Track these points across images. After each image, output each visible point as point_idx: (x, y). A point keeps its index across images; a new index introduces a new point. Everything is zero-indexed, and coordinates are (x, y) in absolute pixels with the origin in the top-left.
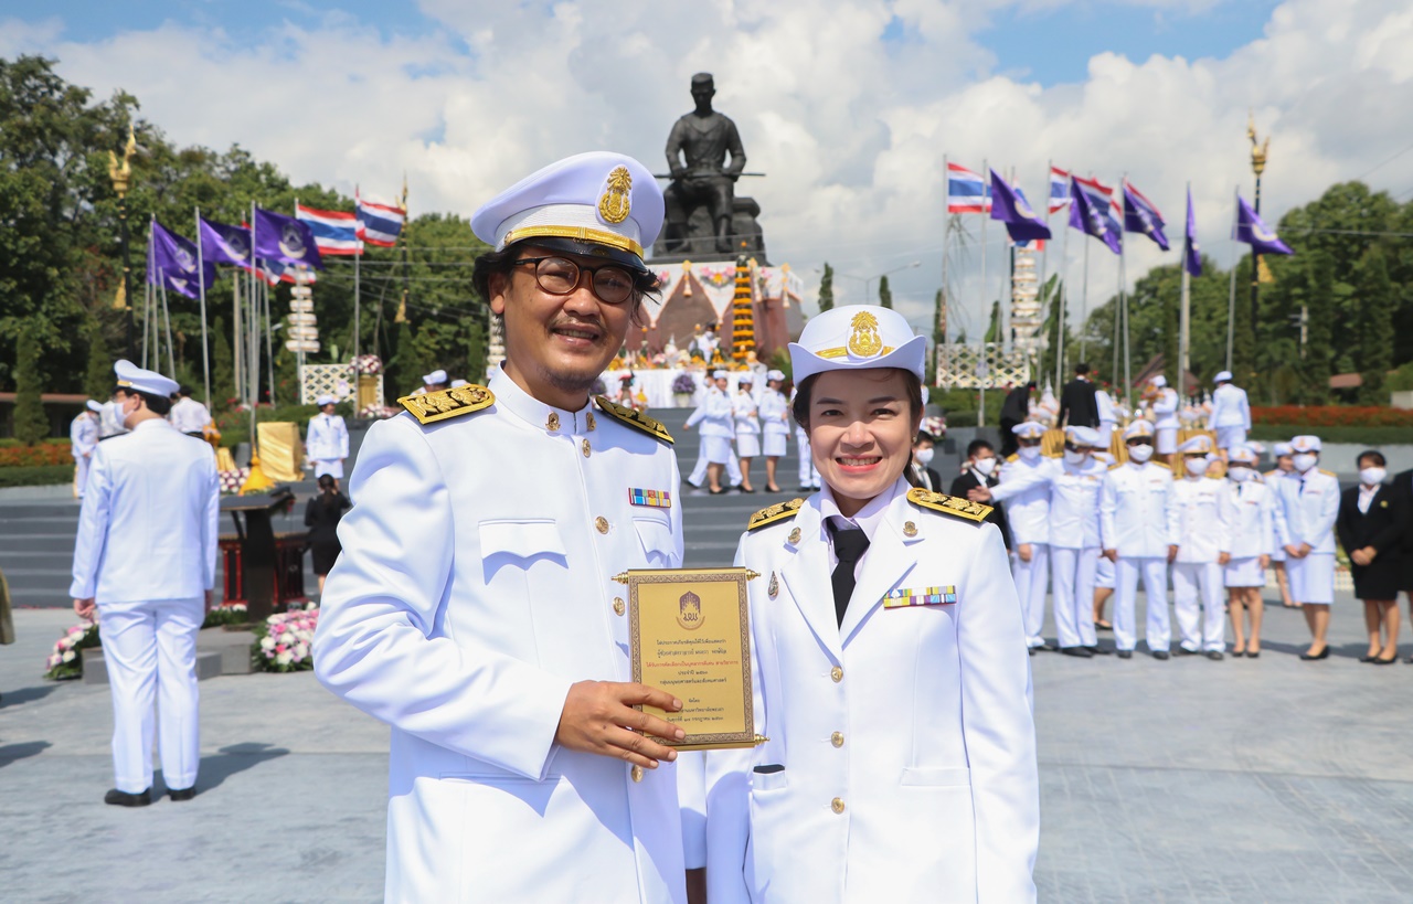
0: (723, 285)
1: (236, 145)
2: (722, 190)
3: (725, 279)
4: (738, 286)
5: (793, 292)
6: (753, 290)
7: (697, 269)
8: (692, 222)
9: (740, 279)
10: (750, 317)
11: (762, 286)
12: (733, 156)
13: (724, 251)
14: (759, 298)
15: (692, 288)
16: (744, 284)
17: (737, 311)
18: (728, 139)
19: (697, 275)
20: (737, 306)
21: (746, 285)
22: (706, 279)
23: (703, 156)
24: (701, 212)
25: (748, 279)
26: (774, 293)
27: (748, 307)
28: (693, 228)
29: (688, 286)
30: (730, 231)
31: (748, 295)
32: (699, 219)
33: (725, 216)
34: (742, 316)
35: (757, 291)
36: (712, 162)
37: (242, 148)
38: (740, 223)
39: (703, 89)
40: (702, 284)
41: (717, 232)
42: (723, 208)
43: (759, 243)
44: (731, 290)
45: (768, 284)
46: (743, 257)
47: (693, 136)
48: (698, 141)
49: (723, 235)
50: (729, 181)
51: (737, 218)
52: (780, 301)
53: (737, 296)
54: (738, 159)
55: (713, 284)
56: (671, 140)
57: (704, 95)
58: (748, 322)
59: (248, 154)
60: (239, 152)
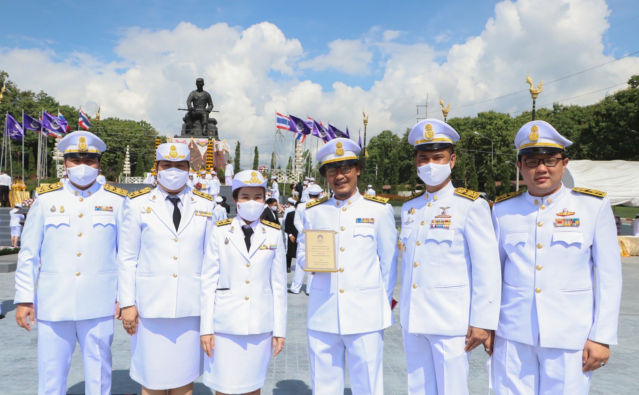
0: (204, 146)
1: (42, 91)
2: (205, 116)
3: (205, 144)
4: (208, 146)
5: (227, 149)
6: (214, 148)
7: (196, 140)
8: (194, 125)
9: (209, 144)
10: (212, 157)
11: (216, 147)
12: (209, 105)
13: (205, 135)
14: (215, 151)
15: (193, 146)
16: (210, 146)
17: (208, 154)
18: (208, 100)
19: (195, 142)
20: (208, 153)
21: (211, 146)
22: (198, 143)
23: (199, 104)
24: (198, 122)
25: (212, 144)
26: (220, 150)
27: (212, 153)
28: (195, 127)
29: (192, 145)
30: (207, 128)
31: (212, 150)
32: (197, 124)
33: (205, 124)
34: (209, 156)
35: (215, 148)
36: (202, 106)
37: (45, 92)
38: (211, 126)
39: (200, 83)
40: (197, 145)
41: (203, 129)
42: (205, 121)
43: (216, 132)
44: (206, 147)
45: (218, 146)
46: (210, 137)
47: (196, 98)
48: (197, 100)
49: (204, 130)
50: (207, 113)
51: (209, 125)
52: (223, 152)
53: (208, 149)
54: (210, 107)
55: (200, 145)
56: (189, 98)
57: (200, 85)
58: (211, 158)
59: (46, 95)
60: (43, 93)
